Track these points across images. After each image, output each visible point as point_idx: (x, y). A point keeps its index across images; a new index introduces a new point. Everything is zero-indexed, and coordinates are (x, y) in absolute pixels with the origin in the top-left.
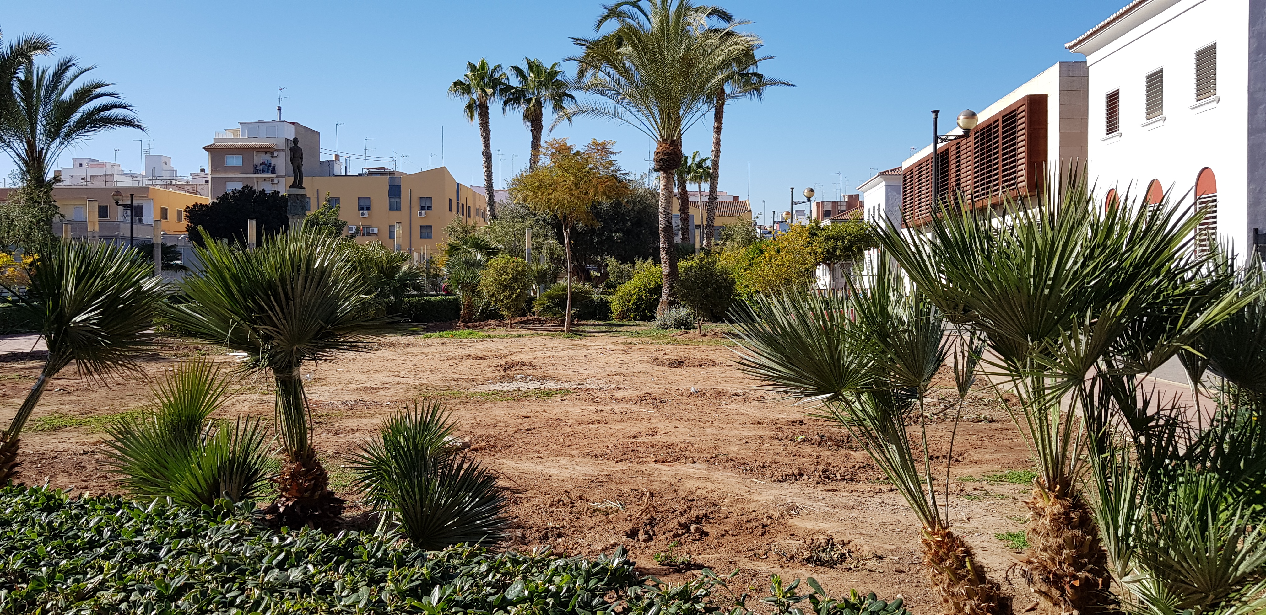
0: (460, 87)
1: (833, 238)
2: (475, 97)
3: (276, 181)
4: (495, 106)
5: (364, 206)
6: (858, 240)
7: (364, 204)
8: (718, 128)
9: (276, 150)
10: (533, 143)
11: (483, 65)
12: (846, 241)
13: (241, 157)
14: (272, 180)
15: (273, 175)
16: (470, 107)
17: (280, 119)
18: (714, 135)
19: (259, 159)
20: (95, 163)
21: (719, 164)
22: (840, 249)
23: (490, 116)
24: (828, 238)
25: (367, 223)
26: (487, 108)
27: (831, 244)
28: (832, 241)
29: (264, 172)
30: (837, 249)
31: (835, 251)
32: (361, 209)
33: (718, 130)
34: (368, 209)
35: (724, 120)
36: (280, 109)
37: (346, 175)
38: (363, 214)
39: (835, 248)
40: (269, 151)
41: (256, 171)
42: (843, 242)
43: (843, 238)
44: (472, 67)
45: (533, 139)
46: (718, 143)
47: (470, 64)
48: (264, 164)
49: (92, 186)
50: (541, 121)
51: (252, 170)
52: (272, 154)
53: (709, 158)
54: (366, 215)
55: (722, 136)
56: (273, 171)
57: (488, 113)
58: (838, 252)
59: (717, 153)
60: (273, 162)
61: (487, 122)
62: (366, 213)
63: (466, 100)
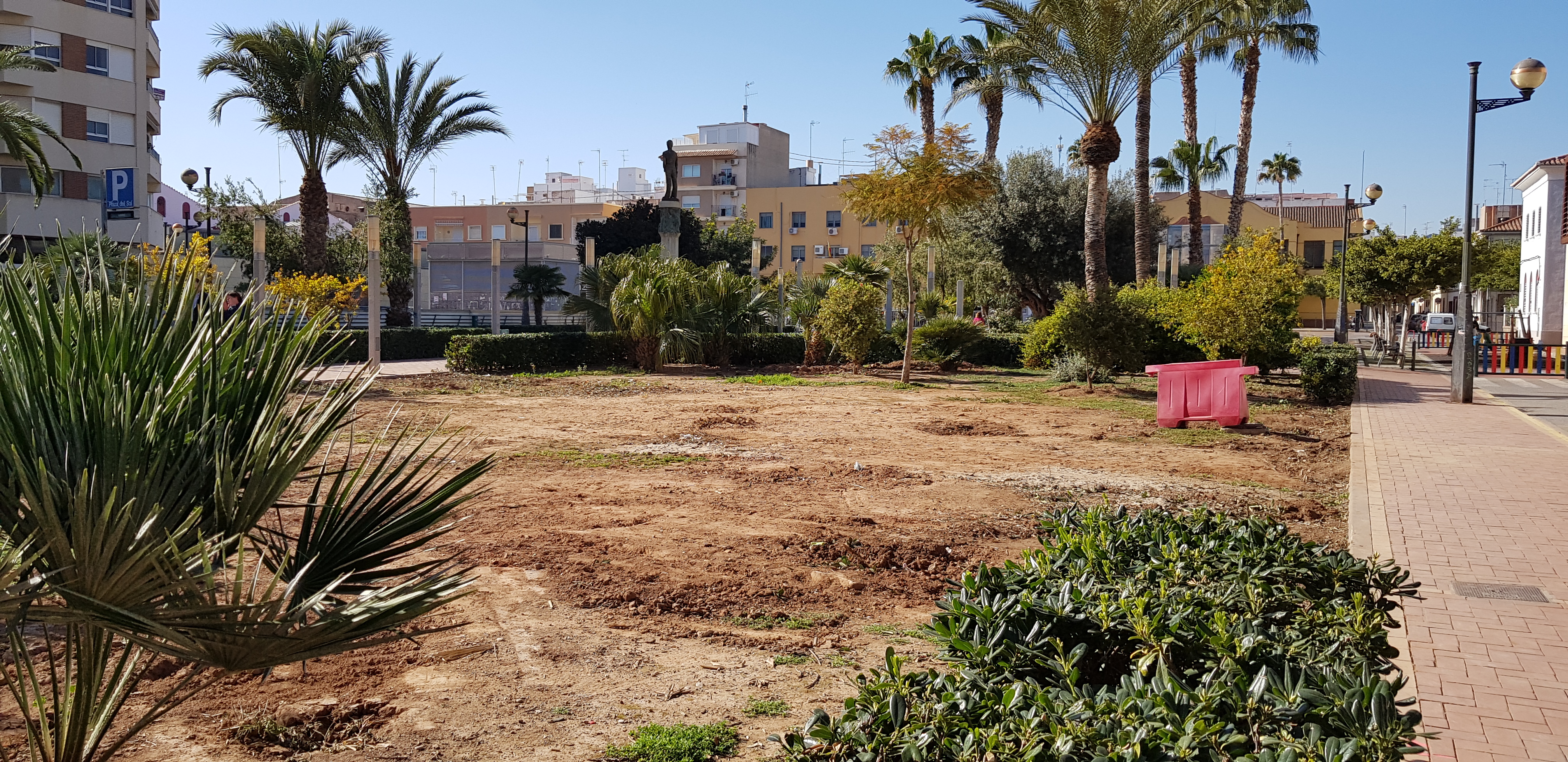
0: (897, 67)
1: (1409, 257)
2: (917, 78)
3: (736, 194)
4: (942, 90)
5: (834, 222)
6: (1449, 261)
7: (833, 219)
8: (1247, 104)
9: (737, 157)
10: (989, 134)
11: (927, 35)
12: (1428, 262)
13: (699, 166)
14: (732, 192)
15: (733, 187)
16: (911, 92)
17: (745, 120)
18: (1242, 114)
19: (718, 168)
20: (568, 177)
21: (1249, 154)
22: (1418, 274)
23: (934, 103)
24: (1400, 257)
25: (836, 242)
26: (932, 92)
27: (1404, 265)
28: (1406, 261)
29: (723, 183)
30: (1413, 272)
31: (1410, 276)
32: (830, 225)
33: (1249, 106)
34: (838, 225)
35: (1258, 92)
36: (745, 108)
37: (820, 185)
38: (831, 231)
39: (1410, 272)
40: (728, 158)
41: (715, 182)
42: (1424, 263)
43: (1425, 257)
44: (913, 39)
45: (989, 130)
46: (1247, 125)
47: (911, 37)
48: (723, 174)
49: (553, 203)
50: (1000, 105)
51: (710, 180)
52: (732, 162)
53: (1234, 146)
54: (835, 233)
55: (1254, 115)
56: (733, 182)
57: (933, 100)
58: (1415, 278)
59: (1246, 138)
60: (733, 172)
61: (931, 111)
62: (835, 229)
63: (906, 85)
